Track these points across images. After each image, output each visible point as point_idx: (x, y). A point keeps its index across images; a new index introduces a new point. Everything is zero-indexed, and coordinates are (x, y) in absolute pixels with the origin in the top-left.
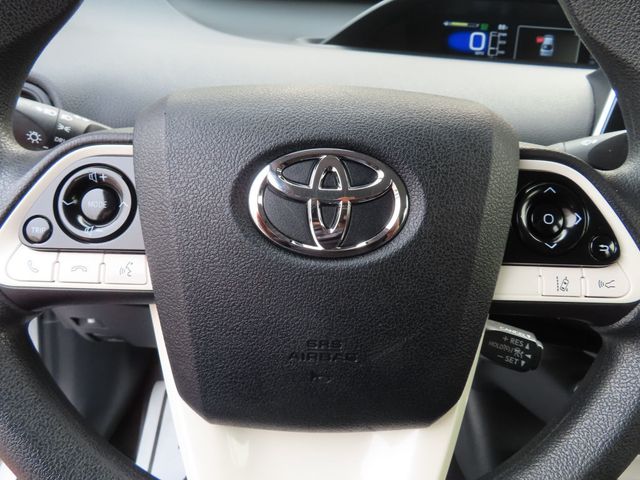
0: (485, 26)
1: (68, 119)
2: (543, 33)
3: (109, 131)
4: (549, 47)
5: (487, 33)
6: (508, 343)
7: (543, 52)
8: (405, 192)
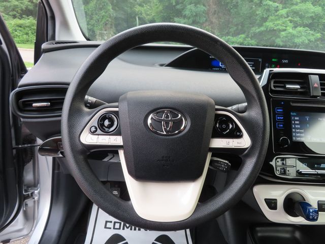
3: (107, 104)
6: (220, 164)
8: (186, 120)
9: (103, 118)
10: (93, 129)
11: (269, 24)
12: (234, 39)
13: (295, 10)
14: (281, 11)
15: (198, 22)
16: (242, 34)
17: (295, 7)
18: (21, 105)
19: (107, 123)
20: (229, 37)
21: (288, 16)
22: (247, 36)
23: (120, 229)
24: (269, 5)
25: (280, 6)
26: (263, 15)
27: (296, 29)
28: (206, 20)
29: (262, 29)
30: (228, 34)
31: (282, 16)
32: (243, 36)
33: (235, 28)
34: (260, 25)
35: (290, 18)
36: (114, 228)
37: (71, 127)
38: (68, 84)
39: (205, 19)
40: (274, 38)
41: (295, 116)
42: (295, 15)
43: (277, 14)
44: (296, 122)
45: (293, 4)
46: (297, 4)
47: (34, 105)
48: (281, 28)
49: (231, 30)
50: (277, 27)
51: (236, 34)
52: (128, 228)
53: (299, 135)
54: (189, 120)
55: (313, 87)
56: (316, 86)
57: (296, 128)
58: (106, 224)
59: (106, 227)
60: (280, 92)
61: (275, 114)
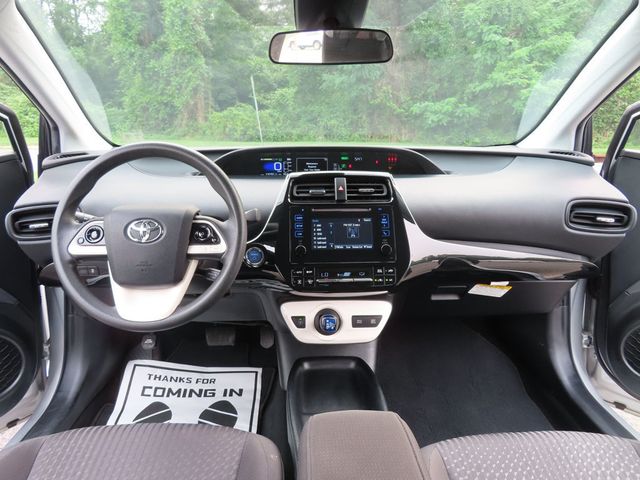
0: (280, 160)
1: (87, 216)
3: (97, 218)
5: (282, 162)
8: (162, 228)
9: (91, 231)
10: (81, 241)
11: (498, 76)
12: (437, 106)
13: (543, 48)
14: (517, 52)
15: (368, 80)
16: (451, 96)
17: (543, 44)
18: (17, 227)
19: (94, 234)
20: (427, 103)
21: (532, 60)
22: (461, 100)
23: (162, 396)
24: (495, 41)
25: (516, 43)
26: (485, 59)
27: (549, 83)
28: (382, 75)
29: (487, 85)
30: (425, 98)
31: (520, 60)
32: (453, 100)
33: (437, 86)
34: (483, 79)
35: (535, 63)
36: (155, 395)
37: (60, 239)
38: (57, 203)
39: (378, 73)
40: (510, 101)
41: (317, 223)
42: (545, 57)
43: (511, 56)
44: (318, 230)
45: (538, 37)
46: (546, 37)
47: (31, 226)
48: (520, 81)
49: (429, 91)
50: (514, 81)
51: (440, 96)
52: (174, 394)
53: (320, 243)
54: (165, 228)
55: (338, 191)
56: (341, 189)
57: (317, 236)
58: (143, 391)
59: (143, 394)
60: (304, 198)
61: (293, 222)
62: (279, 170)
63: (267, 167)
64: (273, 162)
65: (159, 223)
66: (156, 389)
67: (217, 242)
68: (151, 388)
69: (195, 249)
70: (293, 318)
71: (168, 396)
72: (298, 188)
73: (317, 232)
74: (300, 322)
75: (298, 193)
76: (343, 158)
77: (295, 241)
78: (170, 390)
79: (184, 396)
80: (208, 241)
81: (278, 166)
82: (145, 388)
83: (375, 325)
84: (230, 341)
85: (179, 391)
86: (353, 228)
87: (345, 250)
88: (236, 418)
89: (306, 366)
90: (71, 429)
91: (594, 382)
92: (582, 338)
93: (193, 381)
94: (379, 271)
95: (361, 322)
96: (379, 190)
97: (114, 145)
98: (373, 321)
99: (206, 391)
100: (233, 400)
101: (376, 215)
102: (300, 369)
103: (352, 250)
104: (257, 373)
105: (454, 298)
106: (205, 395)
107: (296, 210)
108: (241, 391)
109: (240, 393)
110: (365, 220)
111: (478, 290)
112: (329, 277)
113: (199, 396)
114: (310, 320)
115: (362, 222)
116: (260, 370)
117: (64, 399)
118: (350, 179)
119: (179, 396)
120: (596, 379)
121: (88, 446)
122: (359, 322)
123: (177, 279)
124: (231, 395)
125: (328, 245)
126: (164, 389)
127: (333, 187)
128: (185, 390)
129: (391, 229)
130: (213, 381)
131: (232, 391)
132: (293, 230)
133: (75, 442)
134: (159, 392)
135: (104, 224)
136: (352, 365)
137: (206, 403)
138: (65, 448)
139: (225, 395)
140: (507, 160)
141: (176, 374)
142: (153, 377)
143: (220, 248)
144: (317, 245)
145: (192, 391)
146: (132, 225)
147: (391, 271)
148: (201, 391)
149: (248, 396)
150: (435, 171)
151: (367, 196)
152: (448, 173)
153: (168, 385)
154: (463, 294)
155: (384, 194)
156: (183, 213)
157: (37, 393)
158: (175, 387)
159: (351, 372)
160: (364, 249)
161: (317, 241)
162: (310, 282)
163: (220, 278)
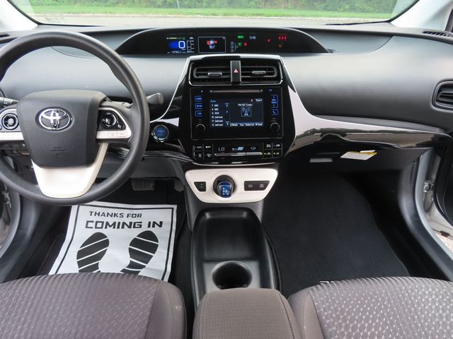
0: (184, 38)
2: (209, 40)
4: (213, 45)
5: (185, 41)
7: (211, 47)
9: (7, 118)
23: (102, 228)
36: (96, 228)
41: (214, 103)
44: (216, 109)
52: (110, 226)
53: (218, 121)
54: (73, 116)
55: (234, 74)
56: (236, 71)
57: (215, 115)
58: (87, 224)
59: (87, 227)
60: (204, 80)
61: (194, 102)
62: (183, 48)
63: (172, 45)
64: (178, 40)
65: (67, 112)
66: (97, 222)
67: (123, 128)
68: (93, 222)
69: (103, 135)
70: (195, 183)
71: (106, 228)
72: (197, 71)
73: (214, 111)
74: (201, 186)
75: (197, 75)
76: (239, 37)
77: (196, 120)
78: (107, 223)
79: (118, 227)
80: (115, 128)
81: (182, 45)
82: (88, 222)
83: (263, 189)
84: (151, 187)
85: (114, 223)
86: (246, 107)
87: (239, 127)
88: (158, 245)
89: (208, 216)
90: (18, 278)
91: (428, 216)
92: (424, 185)
93: (125, 216)
94: (268, 146)
95: (252, 186)
96: (270, 72)
97: (39, 24)
98: (262, 186)
99: (135, 223)
100: (156, 230)
101: (266, 95)
102: (203, 218)
103: (245, 127)
104: (173, 209)
105: (329, 160)
106: (134, 227)
107: (196, 91)
108: (161, 223)
109: (160, 225)
110: (257, 100)
111: (349, 155)
112: (225, 152)
113: (130, 227)
114: (209, 185)
115: (255, 103)
116: (175, 207)
117: (24, 235)
118: (244, 61)
119: (114, 228)
120: (430, 215)
121: (30, 295)
122: (250, 186)
123: (89, 161)
124: (153, 226)
125: (224, 123)
126: (103, 223)
127: (229, 69)
128: (119, 223)
129: (280, 108)
130: (140, 216)
131: (154, 223)
132: (194, 110)
133: (20, 292)
134: (99, 225)
135: (17, 111)
136: (245, 215)
137: (134, 233)
138: (12, 297)
139: (149, 226)
140: (384, 40)
141: (111, 211)
142: (93, 214)
143: (126, 133)
144: (215, 123)
145: (124, 223)
146: (43, 114)
147: (278, 145)
148: (131, 223)
149: (166, 227)
150: (319, 50)
151: (260, 78)
152: (331, 51)
153: (105, 219)
154: (337, 158)
155: (275, 76)
156: (90, 100)
157: (5, 228)
158: (111, 220)
159: (243, 220)
160: (255, 127)
161: (214, 119)
162: (209, 155)
163: (130, 156)
